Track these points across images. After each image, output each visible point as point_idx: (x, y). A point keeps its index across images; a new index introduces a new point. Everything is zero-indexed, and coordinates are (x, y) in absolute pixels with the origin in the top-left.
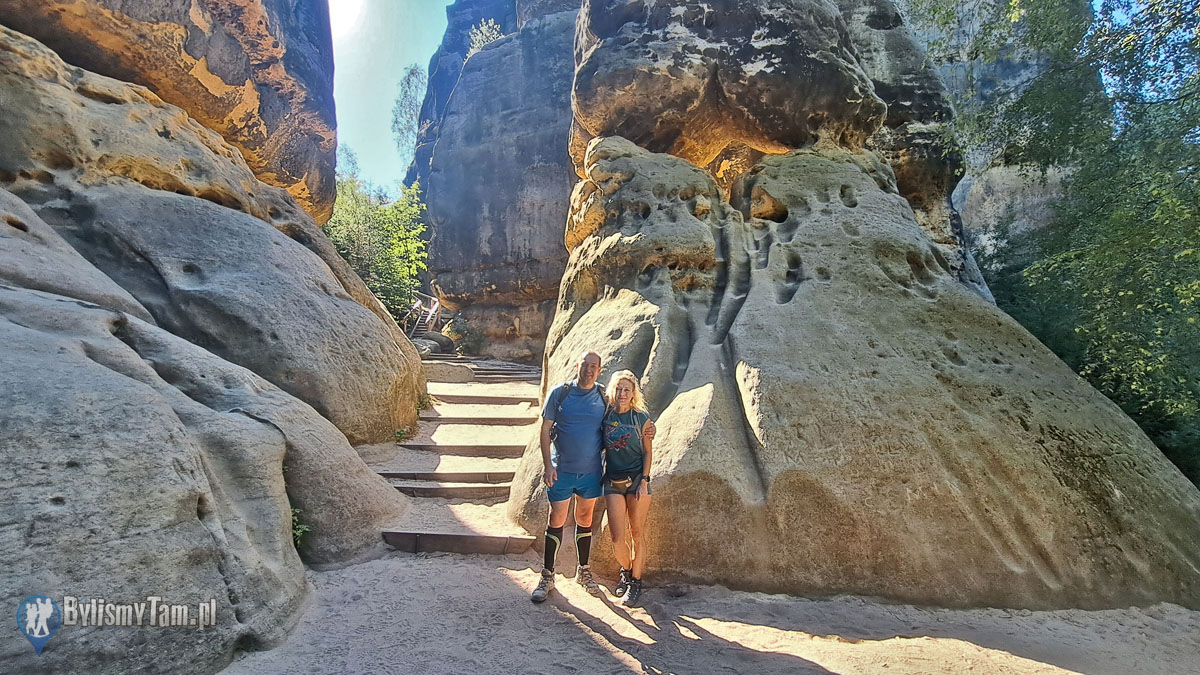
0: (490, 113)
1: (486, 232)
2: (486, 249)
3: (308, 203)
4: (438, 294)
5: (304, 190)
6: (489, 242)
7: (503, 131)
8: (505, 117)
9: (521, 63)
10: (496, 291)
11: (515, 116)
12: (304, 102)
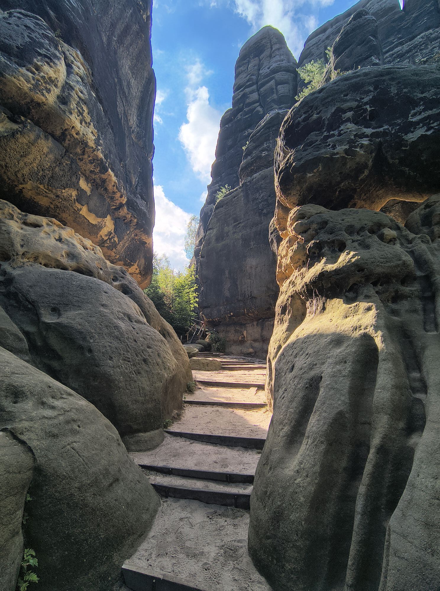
0: (228, 225)
1: (227, 285)
2: (227, 293)
3: (139, 276)
4: (204, 319)
5: (137, 269)
6: (229, 290)
7: (234, 233)
8: (235, 226)
9: (242, 199)
10: (233, 316)
11: (240, 225)
12: (136, 224)
